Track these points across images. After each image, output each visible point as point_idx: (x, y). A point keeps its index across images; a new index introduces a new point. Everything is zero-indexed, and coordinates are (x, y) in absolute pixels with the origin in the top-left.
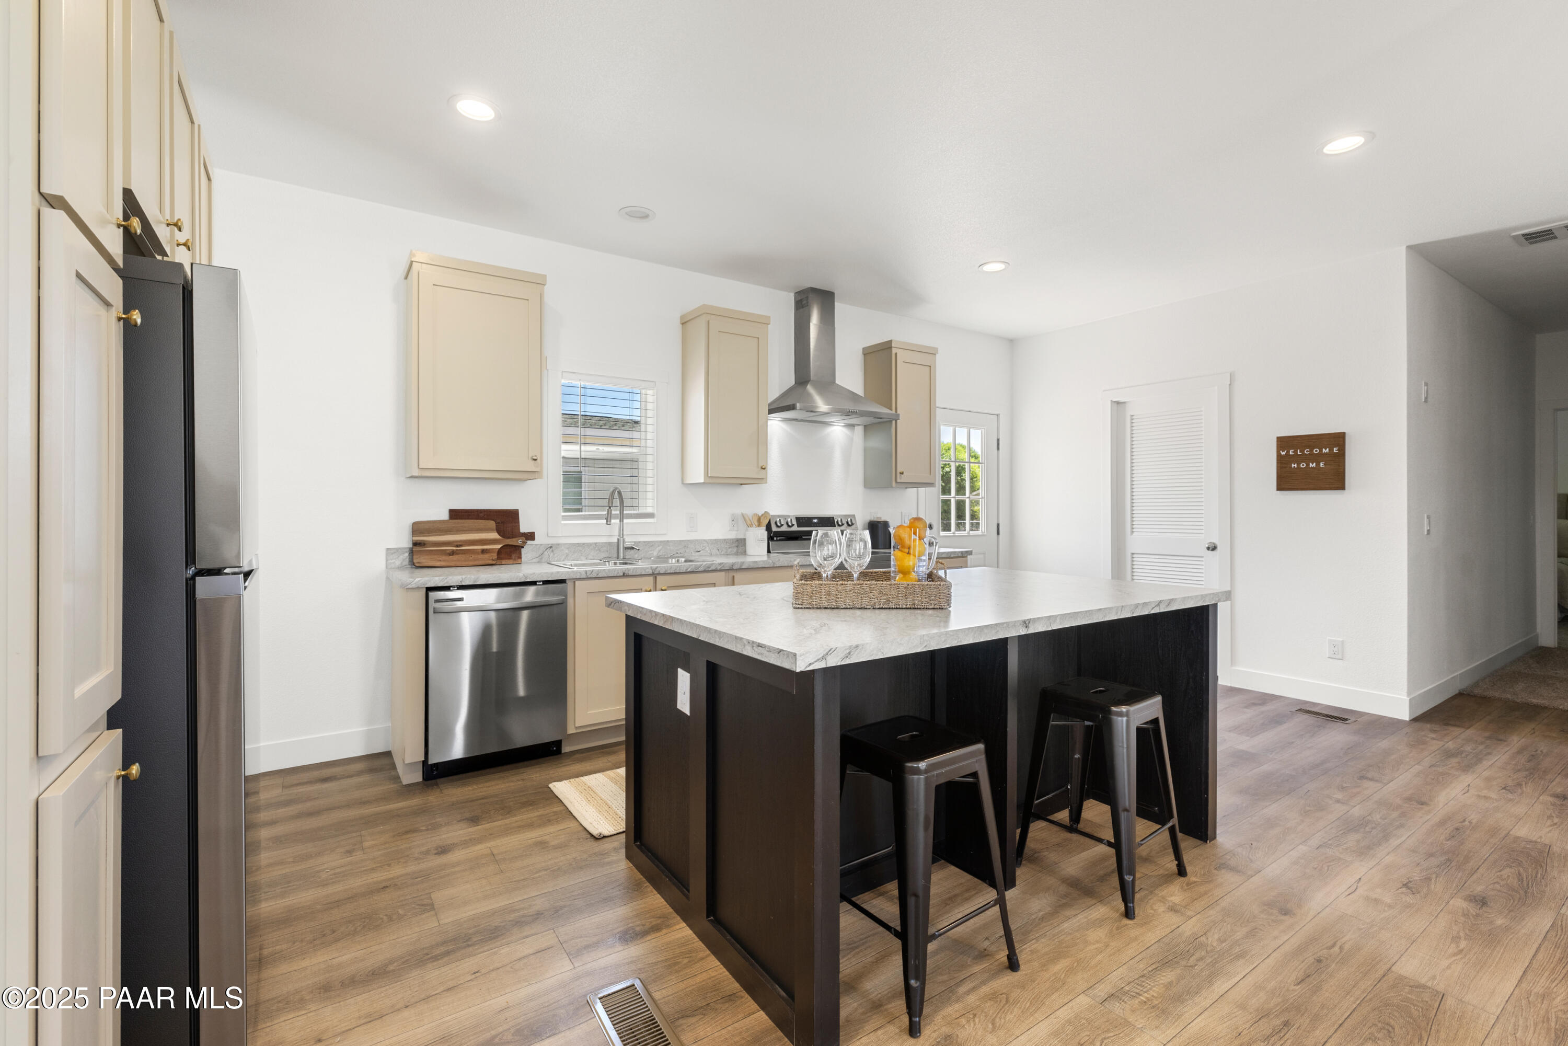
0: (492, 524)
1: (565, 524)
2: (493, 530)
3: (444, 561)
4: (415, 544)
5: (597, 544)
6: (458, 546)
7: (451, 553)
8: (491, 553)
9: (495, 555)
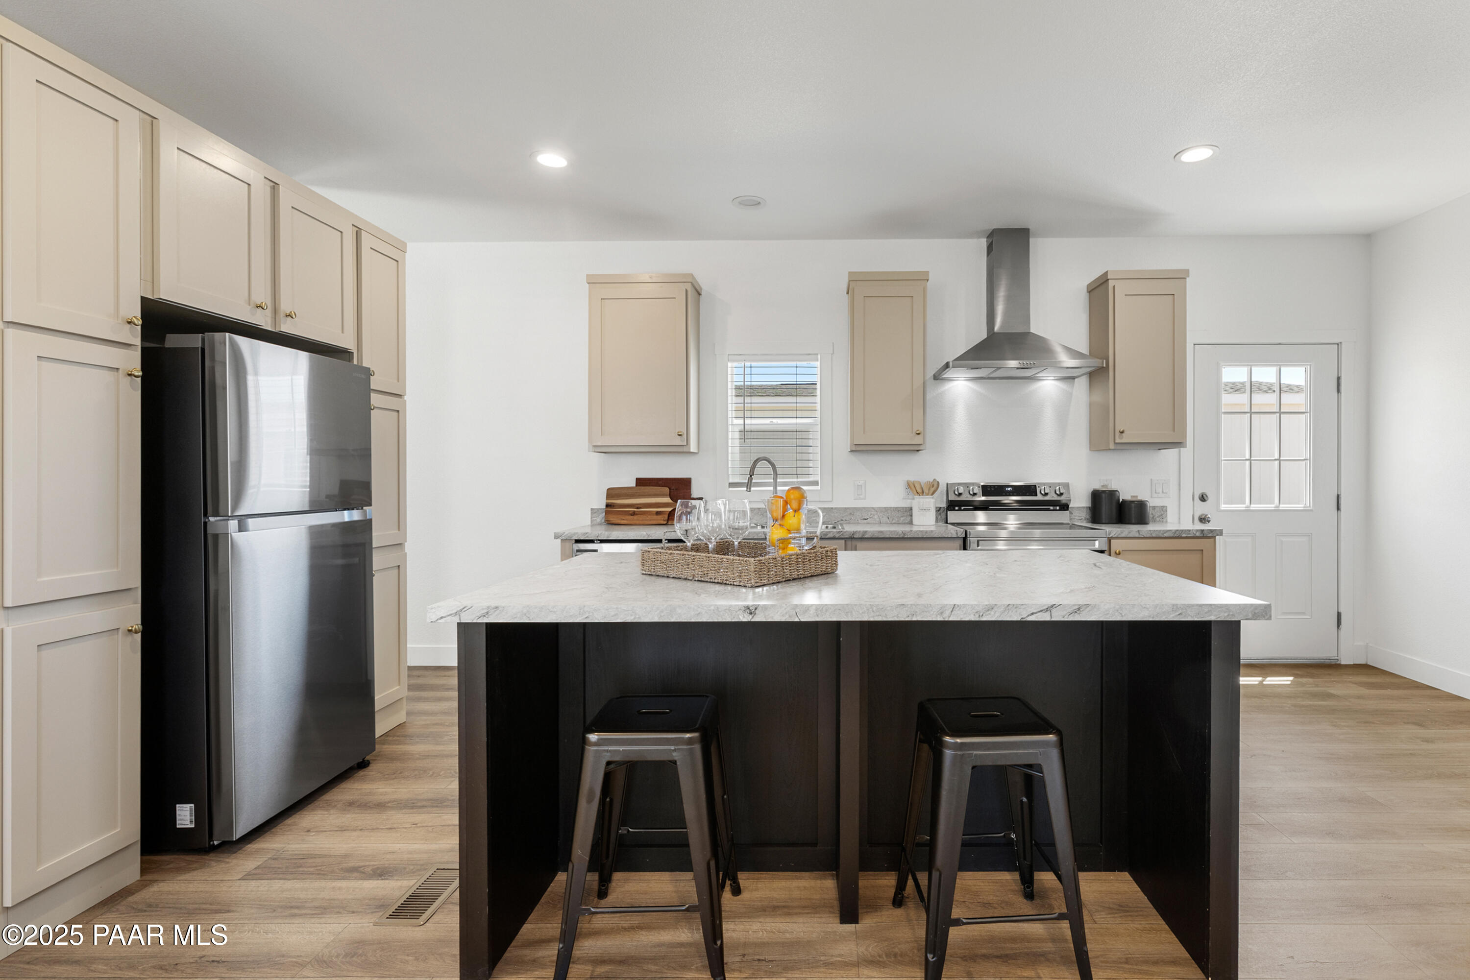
0: (667, 490)
1: (731, 491)
2: (667, 495)
3: (627, 520)
4: (607, 506)
5: (761, 509)
6: (638, 508)
7: (634, 514)
8: (665, 514)
9: (666, 517)
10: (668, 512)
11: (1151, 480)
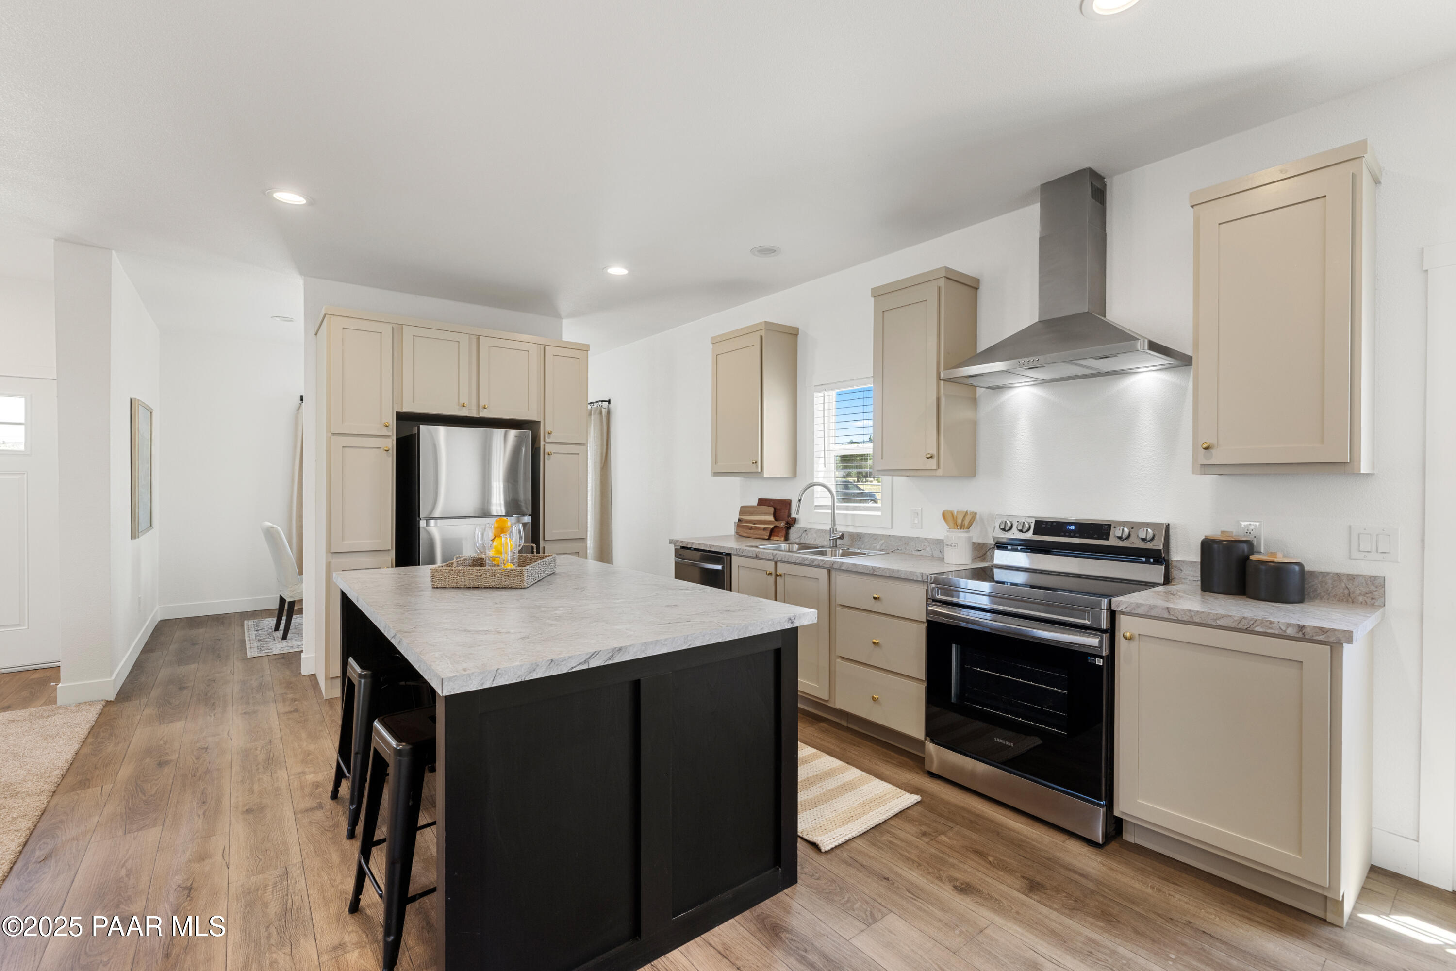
0: (772, 510)
1: (816, 513)
2: (771, 514)
4: (739, 520)
6: (754, 524)
7: (751, 528)
8: (767, 530)
9: (769, 532)
10: (770, 529)
11: (1350, 527)
